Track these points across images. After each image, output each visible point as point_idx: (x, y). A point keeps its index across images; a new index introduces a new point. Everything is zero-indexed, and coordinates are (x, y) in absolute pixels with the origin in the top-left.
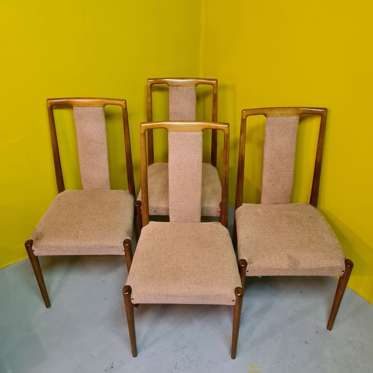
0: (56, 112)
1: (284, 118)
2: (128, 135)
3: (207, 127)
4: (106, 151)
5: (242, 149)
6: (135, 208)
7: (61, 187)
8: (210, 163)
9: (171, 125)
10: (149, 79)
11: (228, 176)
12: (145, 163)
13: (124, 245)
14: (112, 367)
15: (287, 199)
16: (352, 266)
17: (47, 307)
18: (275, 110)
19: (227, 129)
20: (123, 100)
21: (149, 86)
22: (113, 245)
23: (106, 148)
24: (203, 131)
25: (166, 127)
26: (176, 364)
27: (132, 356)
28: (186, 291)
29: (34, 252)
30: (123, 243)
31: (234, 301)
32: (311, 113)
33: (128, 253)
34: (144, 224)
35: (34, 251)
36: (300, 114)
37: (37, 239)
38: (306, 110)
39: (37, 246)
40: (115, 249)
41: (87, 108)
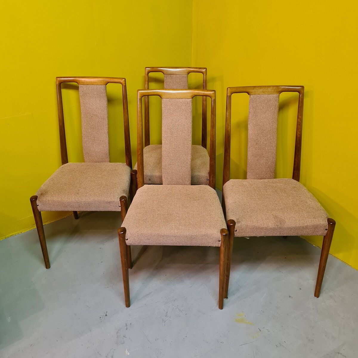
0: (64, 91)
1: (266, 96)
2: (126, 110)
3: (196, 94)
4: (107, 126)
5: (228, 125)
6: (132, 175)
7: (65, 159)
8: (201, 145)
9: (165, 93)
10: (147, 68)
11: (215, 140)
12: (141, 127)
13: (120, 200)
14: (106, 315)
15: (271, 174)
16: (334, 223)
17: (47, 268)
18: (257, 88)
19: (213, 95)
20: (123, 78)
21: (146, 73)
22: (110, 200)
23: (107, 123)
24: (192, 98)
25: (160, 94)
26: (167, 312)
27: (125, 306)
28: (176, 231)
29: (38, 207)
30: (120, 199)
31: (220, 241)
32: (290, 90)
33: (124, 208)
34: (139, 186)
35: (38, 205)
36: (279, 92)
37: (42, 194)
38: (285, 88)
39: (41, 200)
40: (112, 204)
41: (91, 86)
